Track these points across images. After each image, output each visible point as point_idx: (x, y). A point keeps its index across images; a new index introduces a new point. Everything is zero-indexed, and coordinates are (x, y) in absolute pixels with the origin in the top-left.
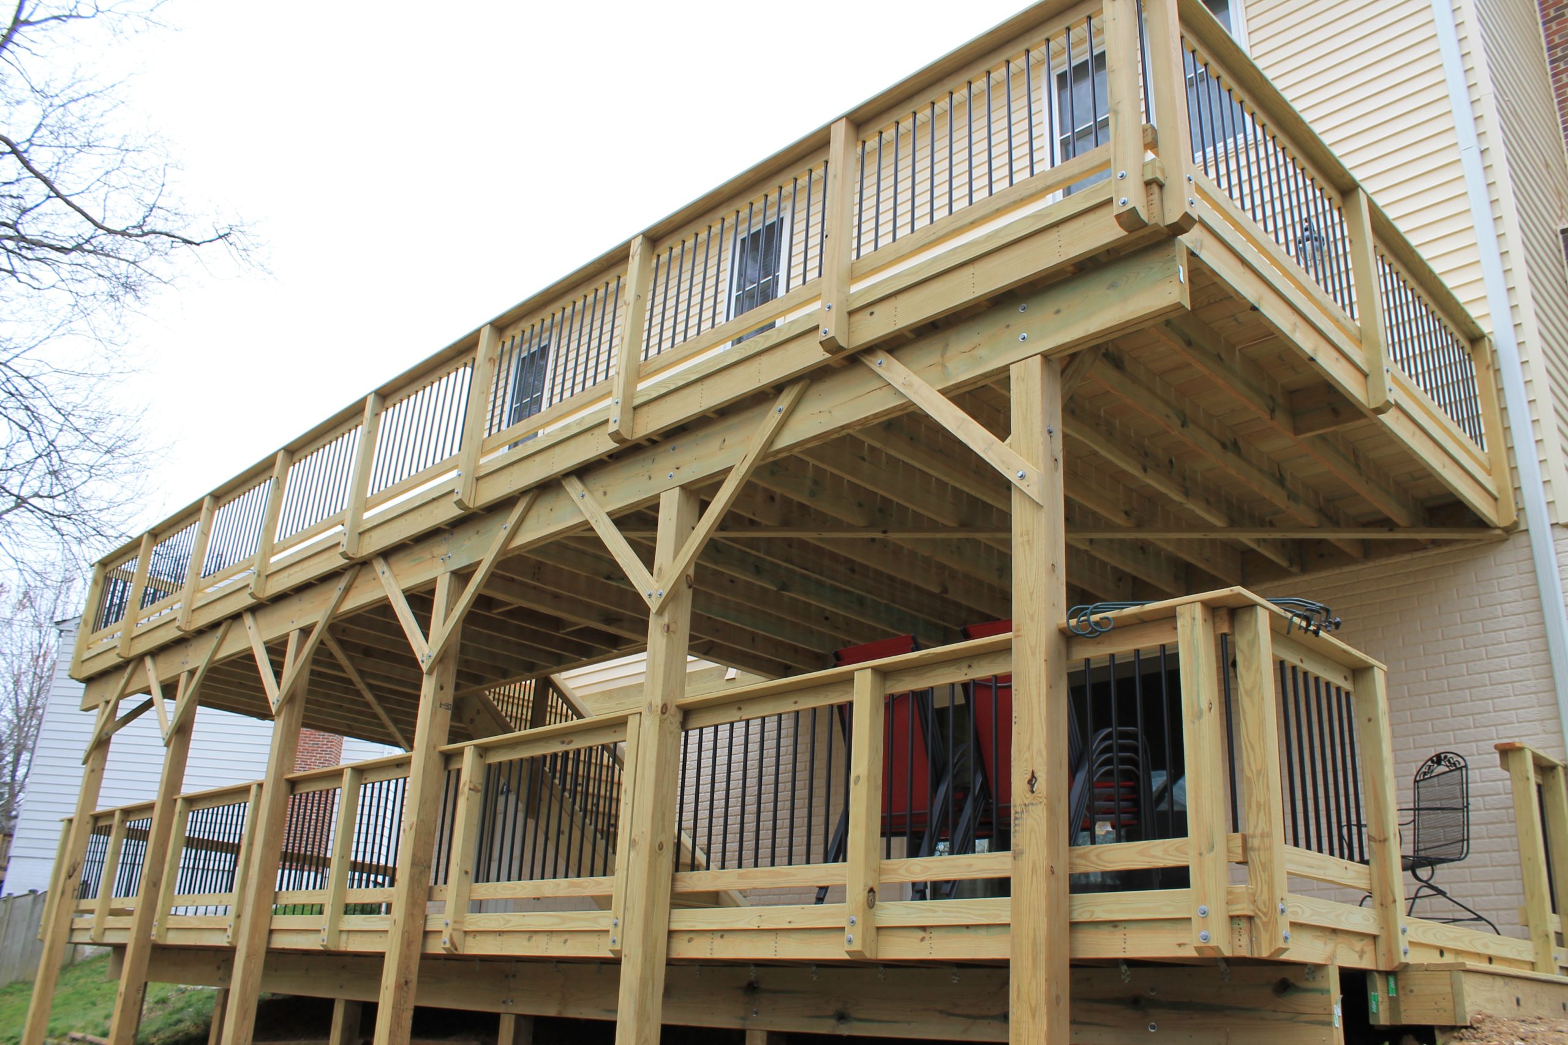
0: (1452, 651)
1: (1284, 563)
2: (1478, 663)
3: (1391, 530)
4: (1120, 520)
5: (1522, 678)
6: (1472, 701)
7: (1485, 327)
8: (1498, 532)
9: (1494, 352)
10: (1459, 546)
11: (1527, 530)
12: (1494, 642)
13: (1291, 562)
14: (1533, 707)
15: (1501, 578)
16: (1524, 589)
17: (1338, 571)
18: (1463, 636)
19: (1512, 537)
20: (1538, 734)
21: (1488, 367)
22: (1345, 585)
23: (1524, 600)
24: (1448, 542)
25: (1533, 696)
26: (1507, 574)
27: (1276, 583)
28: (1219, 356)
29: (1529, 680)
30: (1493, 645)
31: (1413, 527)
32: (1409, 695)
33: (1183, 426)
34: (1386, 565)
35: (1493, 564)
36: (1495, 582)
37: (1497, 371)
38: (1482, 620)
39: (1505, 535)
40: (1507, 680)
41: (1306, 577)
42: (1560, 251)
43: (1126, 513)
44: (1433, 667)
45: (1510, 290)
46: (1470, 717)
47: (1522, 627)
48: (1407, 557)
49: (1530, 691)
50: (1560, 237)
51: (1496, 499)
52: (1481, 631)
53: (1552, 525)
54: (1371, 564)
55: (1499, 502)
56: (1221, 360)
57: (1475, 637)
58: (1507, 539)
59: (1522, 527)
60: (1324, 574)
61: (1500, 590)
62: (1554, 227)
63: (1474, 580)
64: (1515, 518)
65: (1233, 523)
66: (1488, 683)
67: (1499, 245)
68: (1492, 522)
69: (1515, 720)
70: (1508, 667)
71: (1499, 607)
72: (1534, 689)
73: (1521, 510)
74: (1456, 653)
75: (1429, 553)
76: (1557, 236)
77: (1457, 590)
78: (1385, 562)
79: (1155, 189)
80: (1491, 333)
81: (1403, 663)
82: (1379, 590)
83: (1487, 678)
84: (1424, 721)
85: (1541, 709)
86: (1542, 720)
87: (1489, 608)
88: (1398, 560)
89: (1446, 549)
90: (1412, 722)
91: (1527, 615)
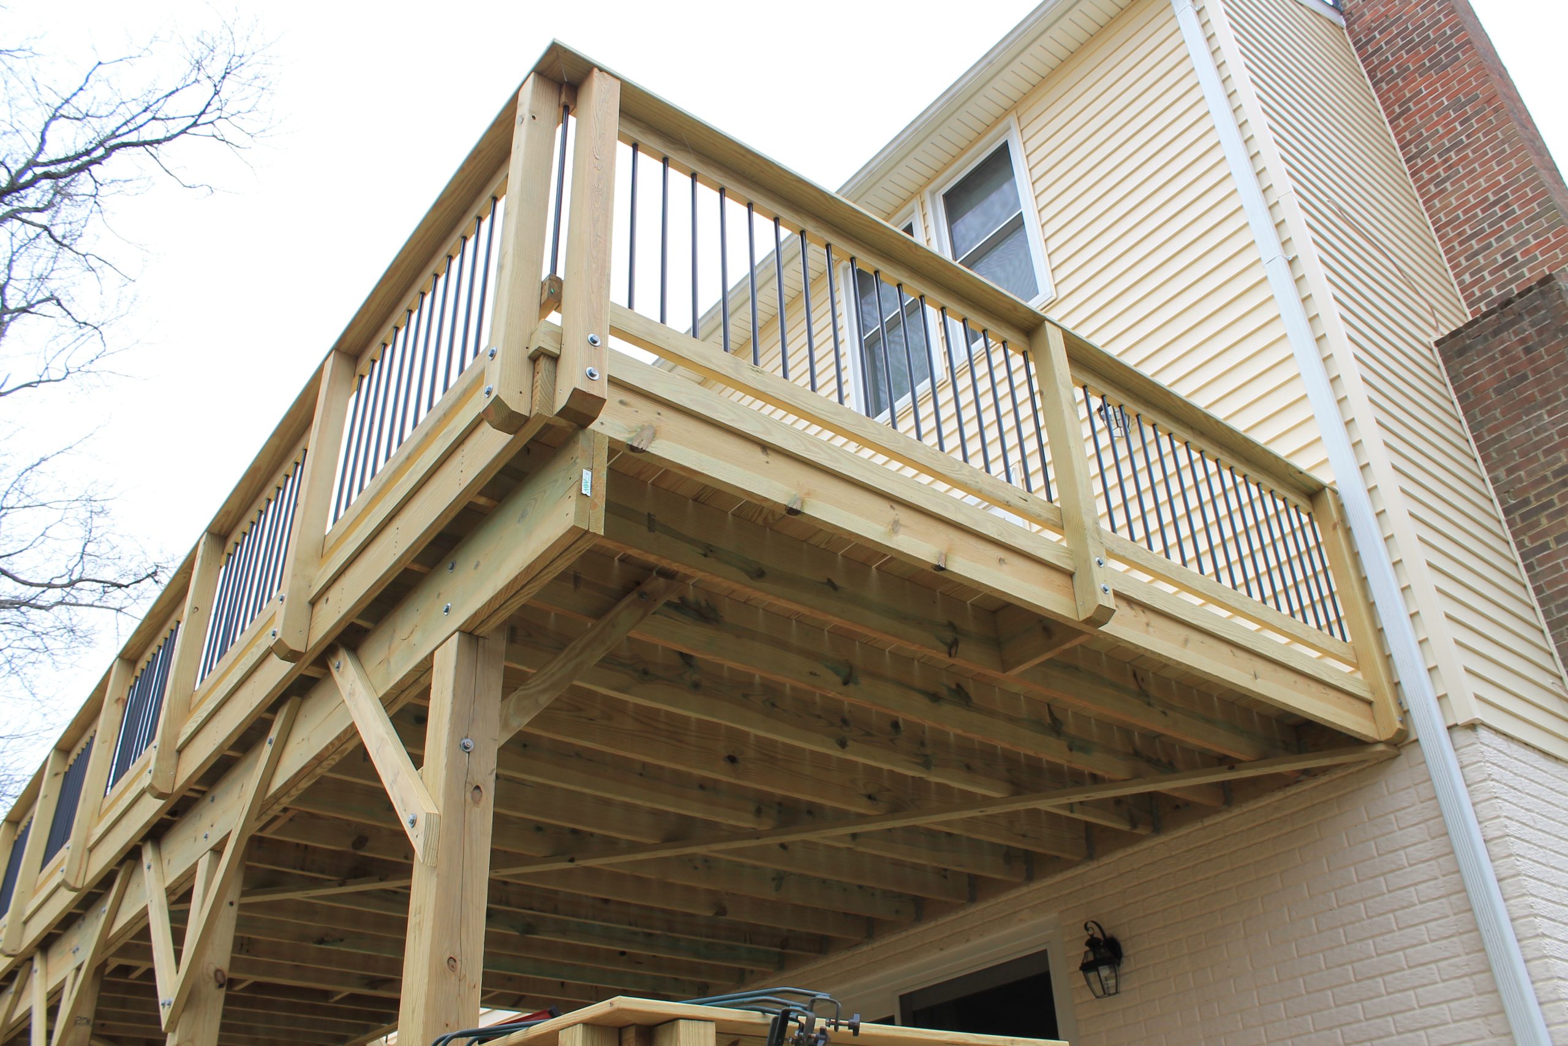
0: (1353, 923)
1: (1125, 827)
2: (1387, 937)
3: (1232, 768)
4: (860, 807)
5: (1447, 954)
6: (1388, 994)
7: (1324, 477)
8: (1380, 748)
9: (1341, 507)
10: (1340, 773)
11: (1417, 740)
12: (1404, 904)
13: (1134, 824)
14: (1471, 996)
15: (1399, 810)
16: (1430, 823)
17: (1199, 825)
18: (1363, 900)
19: (1403, 751)
20: (1483, 1038)
21: (1335, 527)
22: (1210, 843)
23: (1433, 838)
24: (1325, 770)
25: (1467, 979)
26: (1405, 805)
27: (1130, 850)
28: (830, 583)
29: (1458, 956)
30: (1403, 908)
31: (1264, 757)
32: (1308, 993)
33: (846, 683)
34: (1253, 810)
35: (1385, 792)
36: (1392, 816)
37: (1348, 531)
38: (1384, 874)
39: (1392, 751)
40: (1428, 959)
41: (1163, 838)
42: (1438, 367)
43: (870, 797)
44: (1331, 948)
45: (1349, 423)
46: (1390, 1019)
47: (1436, 879)
48: (1280, 795)
49: (1461, 972)
50: (1436, 350)
51: (1369, 703)
52: (1385, 891)
53: (1449, 728)
54: (1236, 811)
55: (1375, 706)
56: (834, 587)
57: (1378, 899)
58: (1399, 755)
59: (1413, 737)
60: (1183, 831)
61: (1400, 829)
62: (1425, 339)
63: (1366, 819)
64: (1399, 726)
65: (1018, 788)
66: (1404, 964)
67: (1327, 369)
68: (1367, 736)
69: (1448, 1018)
70: (1427, 940)
71: (1402, 852)
72: (1466, 970)
73: (1405, 713)
74: (1357, 925)
75: (1305, 787)
76: (1431, 350)
77: (1346, 834)
78: (1254, 807)
79: (543, 363)
80: (1334, 482)
81: (1294, 946)
82: (1250, 847)
83: (1403, 958)
84: (1331, 1028)
85: (1480, 998)
86: (1485, 1016)
87: (1389, 856)
88: (1268, 801)
89: (1324, 779)
90: (1316, 1031)
91: (1441, 860)
